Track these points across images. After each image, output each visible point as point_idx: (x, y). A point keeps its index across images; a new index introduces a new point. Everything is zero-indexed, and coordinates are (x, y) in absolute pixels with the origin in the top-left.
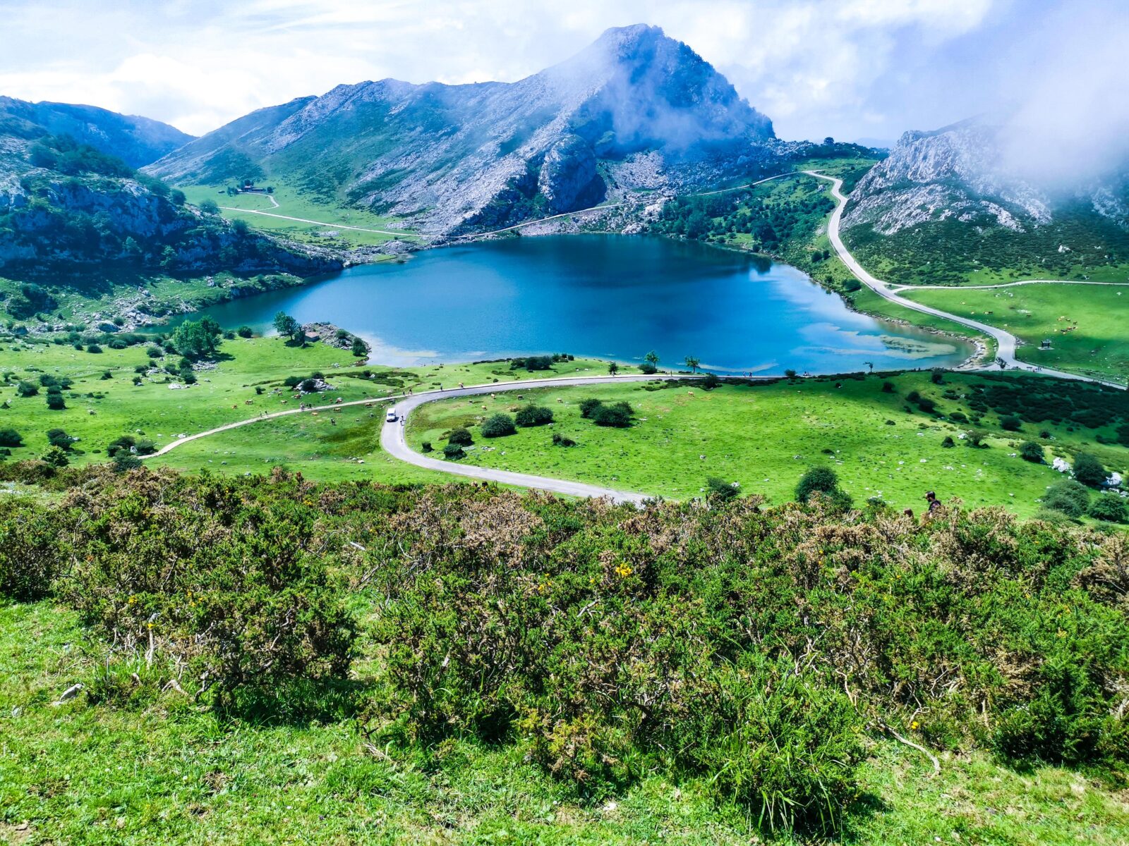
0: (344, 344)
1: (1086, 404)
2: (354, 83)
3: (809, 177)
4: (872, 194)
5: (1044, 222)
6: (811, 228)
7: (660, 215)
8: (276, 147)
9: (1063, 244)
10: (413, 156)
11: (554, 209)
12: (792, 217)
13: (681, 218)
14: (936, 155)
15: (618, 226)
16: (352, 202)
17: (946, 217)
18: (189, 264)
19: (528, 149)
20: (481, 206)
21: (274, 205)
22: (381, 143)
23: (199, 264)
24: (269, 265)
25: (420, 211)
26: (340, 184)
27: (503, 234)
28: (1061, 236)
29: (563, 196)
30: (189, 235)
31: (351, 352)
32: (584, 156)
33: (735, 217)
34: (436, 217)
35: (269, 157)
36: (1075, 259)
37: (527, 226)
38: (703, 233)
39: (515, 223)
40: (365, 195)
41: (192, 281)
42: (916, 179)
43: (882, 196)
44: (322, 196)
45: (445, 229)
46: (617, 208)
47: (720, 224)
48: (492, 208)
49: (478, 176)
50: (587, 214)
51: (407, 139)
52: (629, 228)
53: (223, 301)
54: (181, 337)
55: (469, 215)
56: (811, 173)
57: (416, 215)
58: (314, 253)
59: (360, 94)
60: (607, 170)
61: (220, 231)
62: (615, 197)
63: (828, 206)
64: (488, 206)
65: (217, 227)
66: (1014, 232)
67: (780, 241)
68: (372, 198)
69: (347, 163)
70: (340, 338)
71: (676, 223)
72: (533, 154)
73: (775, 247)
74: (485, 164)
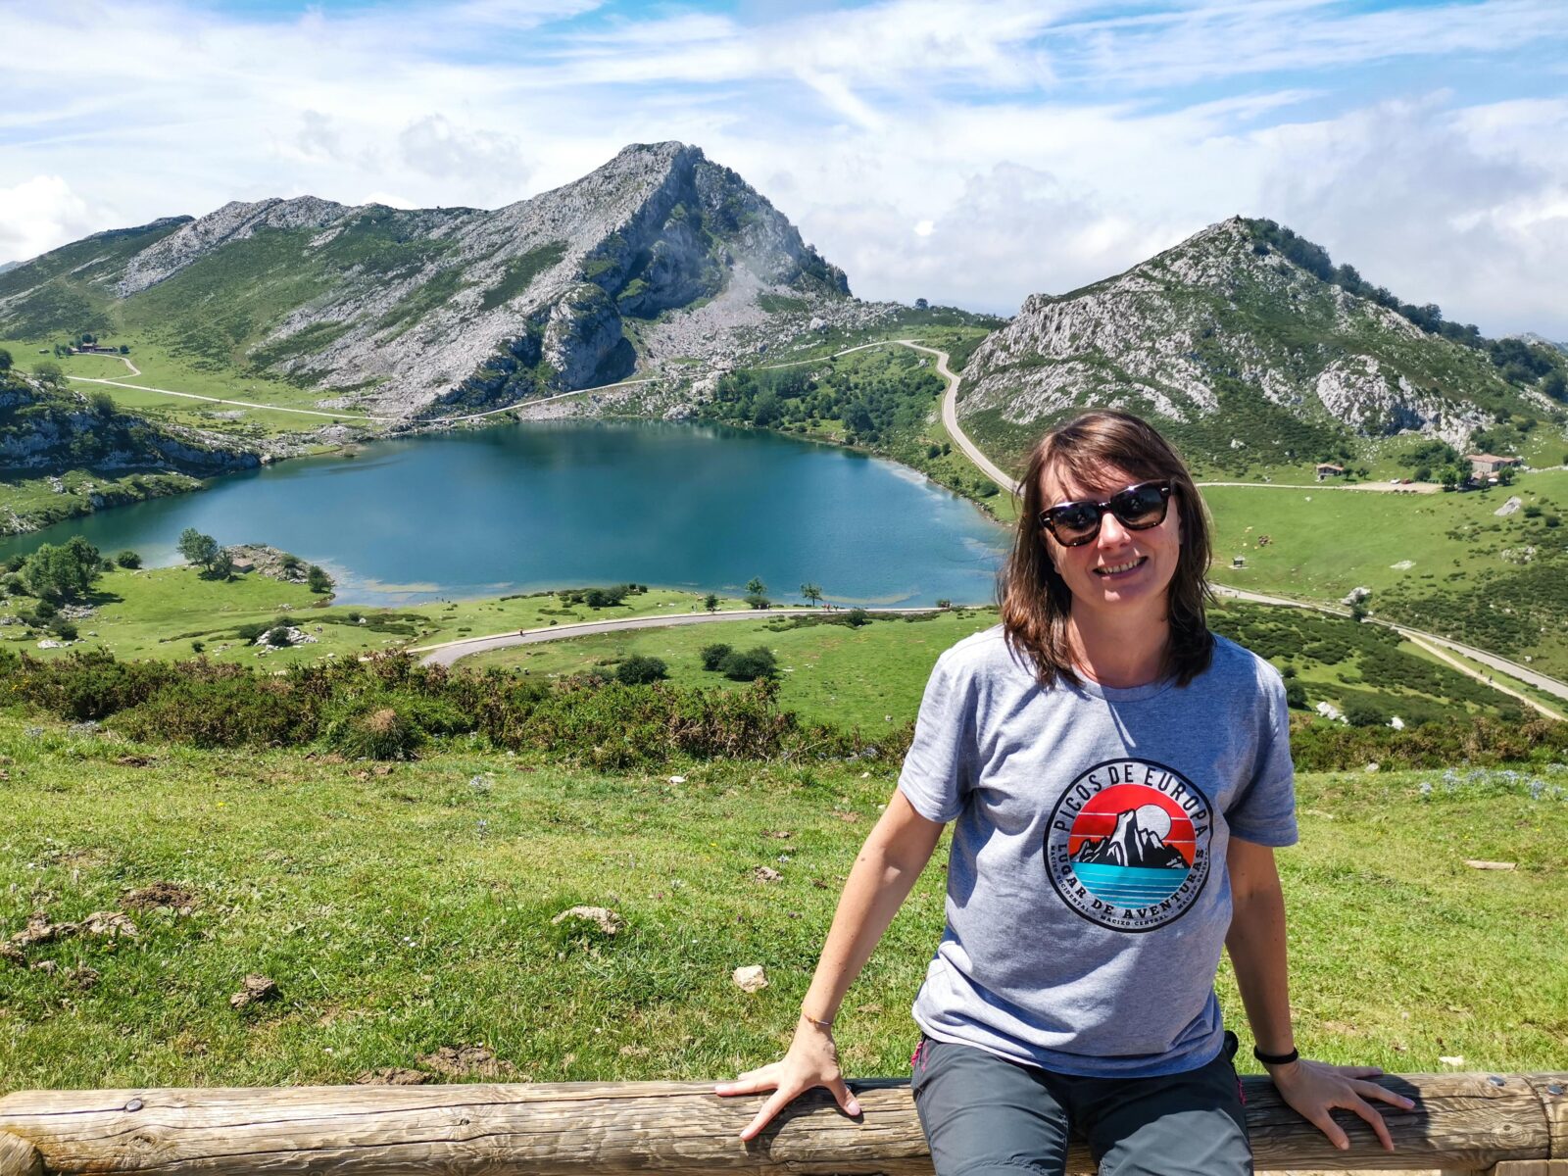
0: (295, 575)
1: (1318, 636)
2: (254, 200)
3: (905, 348)
4: (995, 372)
5: (1210, 410)
6: (919, 415)
7: (714, 394)
8: (132, 287)
9: (1237, 438)
10: (350, 306)
11: (566, 383)
12: (891, 400)
13: (744, 399)
14: (1072, 325)
15: (656, 407)
16: (257, 369)
17: (1093, 403)
18: (21, 459)
19: (526, 301)
20: (462, 378)
21: (132, 372)
22: (299, 286)
23: (37, 459)
24: (147, 460)
25: (368, 384)
26: (237, 342)
27: (496, 418)
28: (1233, 428)
29: (578, 367)
30: (23, 416)
31: (308, 588)
32: (606, 313)
33: (815, 399)
34: (394, 392)
35: (119, 303)
36: (1251, 456)
37: (528, 407)
38: (775, 418)
39: (510, 402)
40: (277, 359)
41: (28, 483)
42: (1048, 354)
43: (1007, 375)
44: (209, 360)
45: (409, 410)
46: (654, 384)
47: (797, 407)
48: (478, 381)
49: (453, 336)
50: (612, 390)
51: (339, 282)
52: (673, 411)
53: (78, 515)
54: (37, 571)
55: (444, 390)
56: (908, 343)
57: (363, 390)
58: (216, 443)
59: (263, 216)
60: (637, 333)
61: (72, 411)
62: (648, 370)
63: (937, 387)
64: (471, 377)
65: (67, 404)
66: (1177, 423)
67: (880, 430)
68: (289, 365)
69: (246, 312)
70: (287, 567)
71: (738, 406)
72: (535, 307)
73: (875, 439)
74: (463, 320)
